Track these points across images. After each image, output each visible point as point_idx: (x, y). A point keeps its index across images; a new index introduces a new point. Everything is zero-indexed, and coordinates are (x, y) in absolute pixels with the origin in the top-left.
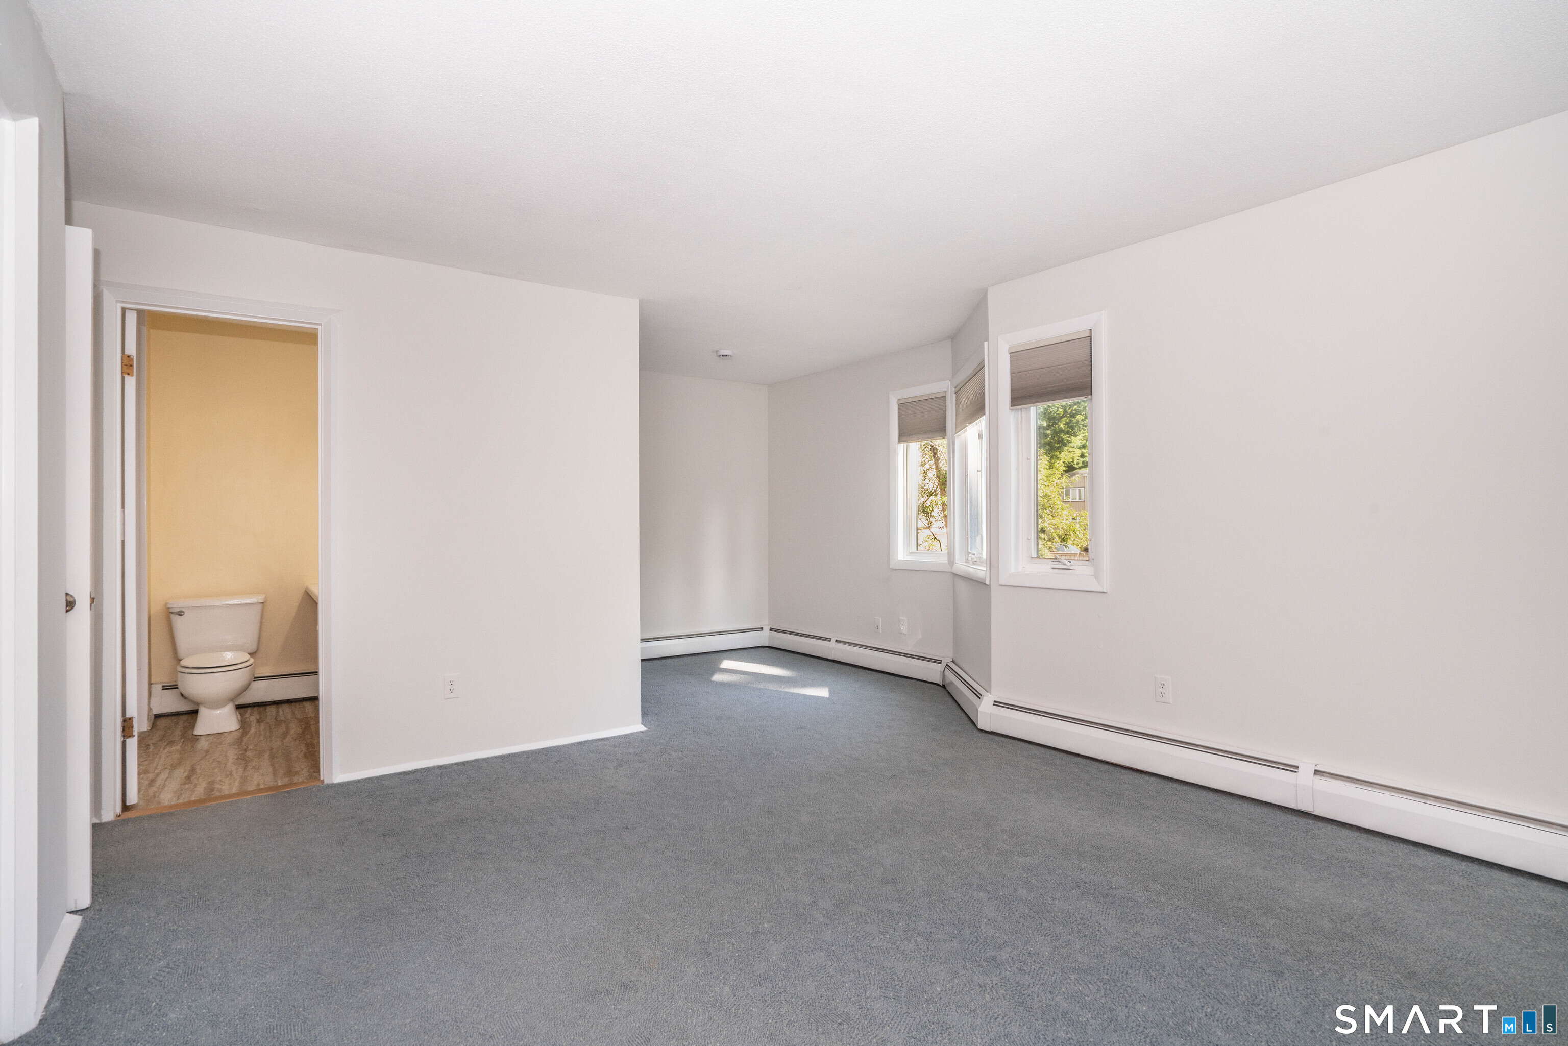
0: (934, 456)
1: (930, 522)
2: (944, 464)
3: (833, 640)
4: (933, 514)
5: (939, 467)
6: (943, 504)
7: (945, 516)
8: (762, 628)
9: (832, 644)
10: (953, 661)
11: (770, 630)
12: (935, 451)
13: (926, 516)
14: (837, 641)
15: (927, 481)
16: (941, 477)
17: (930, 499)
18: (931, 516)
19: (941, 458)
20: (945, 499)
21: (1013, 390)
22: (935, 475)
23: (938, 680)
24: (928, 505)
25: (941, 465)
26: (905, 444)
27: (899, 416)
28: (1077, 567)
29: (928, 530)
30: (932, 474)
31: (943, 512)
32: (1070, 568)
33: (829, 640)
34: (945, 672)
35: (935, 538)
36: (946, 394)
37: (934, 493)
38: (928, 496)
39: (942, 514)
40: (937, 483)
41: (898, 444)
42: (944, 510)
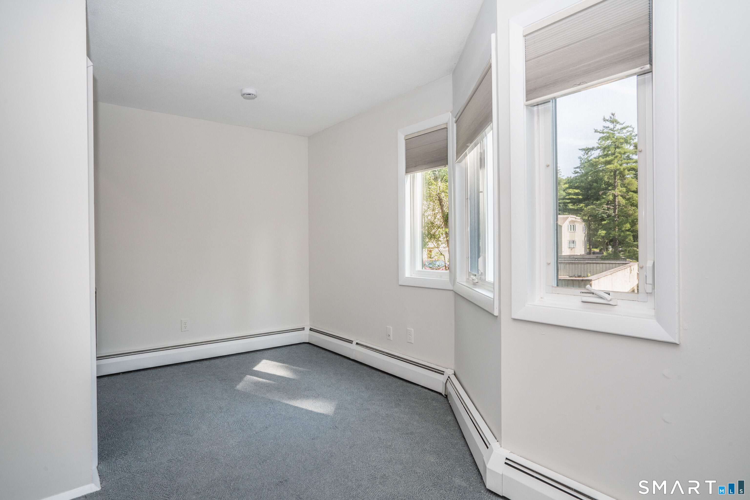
0: (440, 205)
1: (438, 244)
2: (446, 209)
3: (354, 343)
4: (440, 239)
5: (443, 211)
6: (446, 233)
7: (447, 241)
8: (304, 328)
9: (353, 346)
10: (455, 374)
11: (310, 330)
12: (441, 201)
13: (436, 241)
14: (357, 344)
15: (436, 220)
16: (444, 216)
17: (438, 230)
18: (439, 240)
19: (445, 205)
20: (447, 230)
21: (527, 81)
22: (441, 216)
23: (441, 389)
24: (437, 234)
25: (444, 209)
26: (412, 175)
27: (406, 150)
28: (619, 302)
29: (437, 249)
30: (439, 216)
31: (446, 238)
32: (610, 303)
33: (351, 342)
34: (447, 384)
35: (441, 254)
36: (447, 126)
37: (441, 227)
38: (437, 228)
39: (445, 239)
40: (442, 220)
41: (405, 175)
42: (447, 237)
